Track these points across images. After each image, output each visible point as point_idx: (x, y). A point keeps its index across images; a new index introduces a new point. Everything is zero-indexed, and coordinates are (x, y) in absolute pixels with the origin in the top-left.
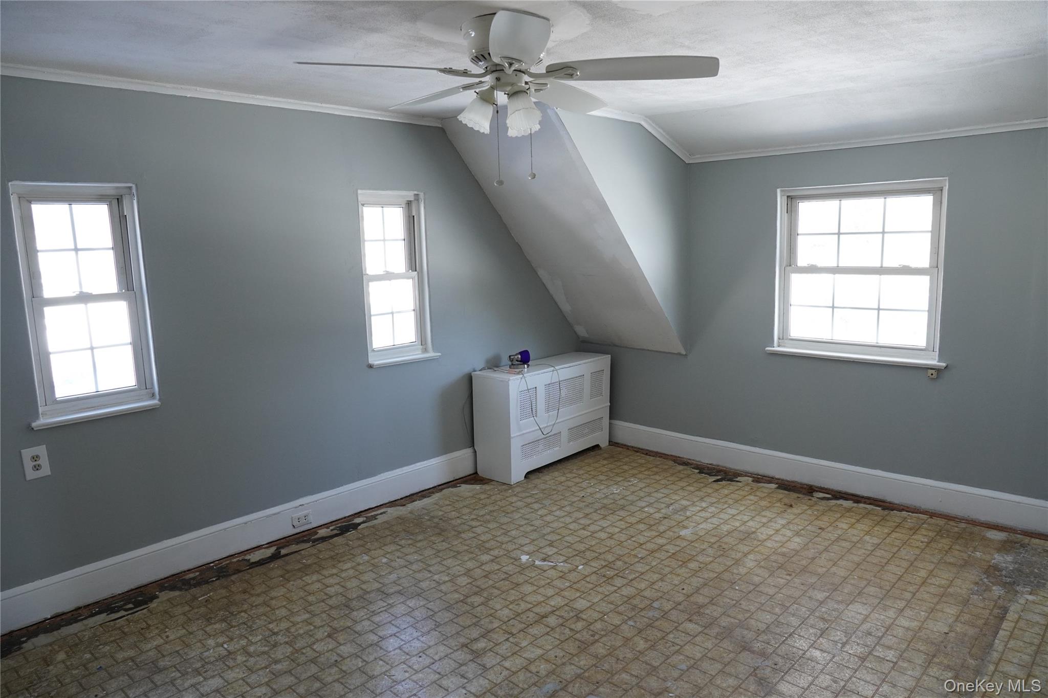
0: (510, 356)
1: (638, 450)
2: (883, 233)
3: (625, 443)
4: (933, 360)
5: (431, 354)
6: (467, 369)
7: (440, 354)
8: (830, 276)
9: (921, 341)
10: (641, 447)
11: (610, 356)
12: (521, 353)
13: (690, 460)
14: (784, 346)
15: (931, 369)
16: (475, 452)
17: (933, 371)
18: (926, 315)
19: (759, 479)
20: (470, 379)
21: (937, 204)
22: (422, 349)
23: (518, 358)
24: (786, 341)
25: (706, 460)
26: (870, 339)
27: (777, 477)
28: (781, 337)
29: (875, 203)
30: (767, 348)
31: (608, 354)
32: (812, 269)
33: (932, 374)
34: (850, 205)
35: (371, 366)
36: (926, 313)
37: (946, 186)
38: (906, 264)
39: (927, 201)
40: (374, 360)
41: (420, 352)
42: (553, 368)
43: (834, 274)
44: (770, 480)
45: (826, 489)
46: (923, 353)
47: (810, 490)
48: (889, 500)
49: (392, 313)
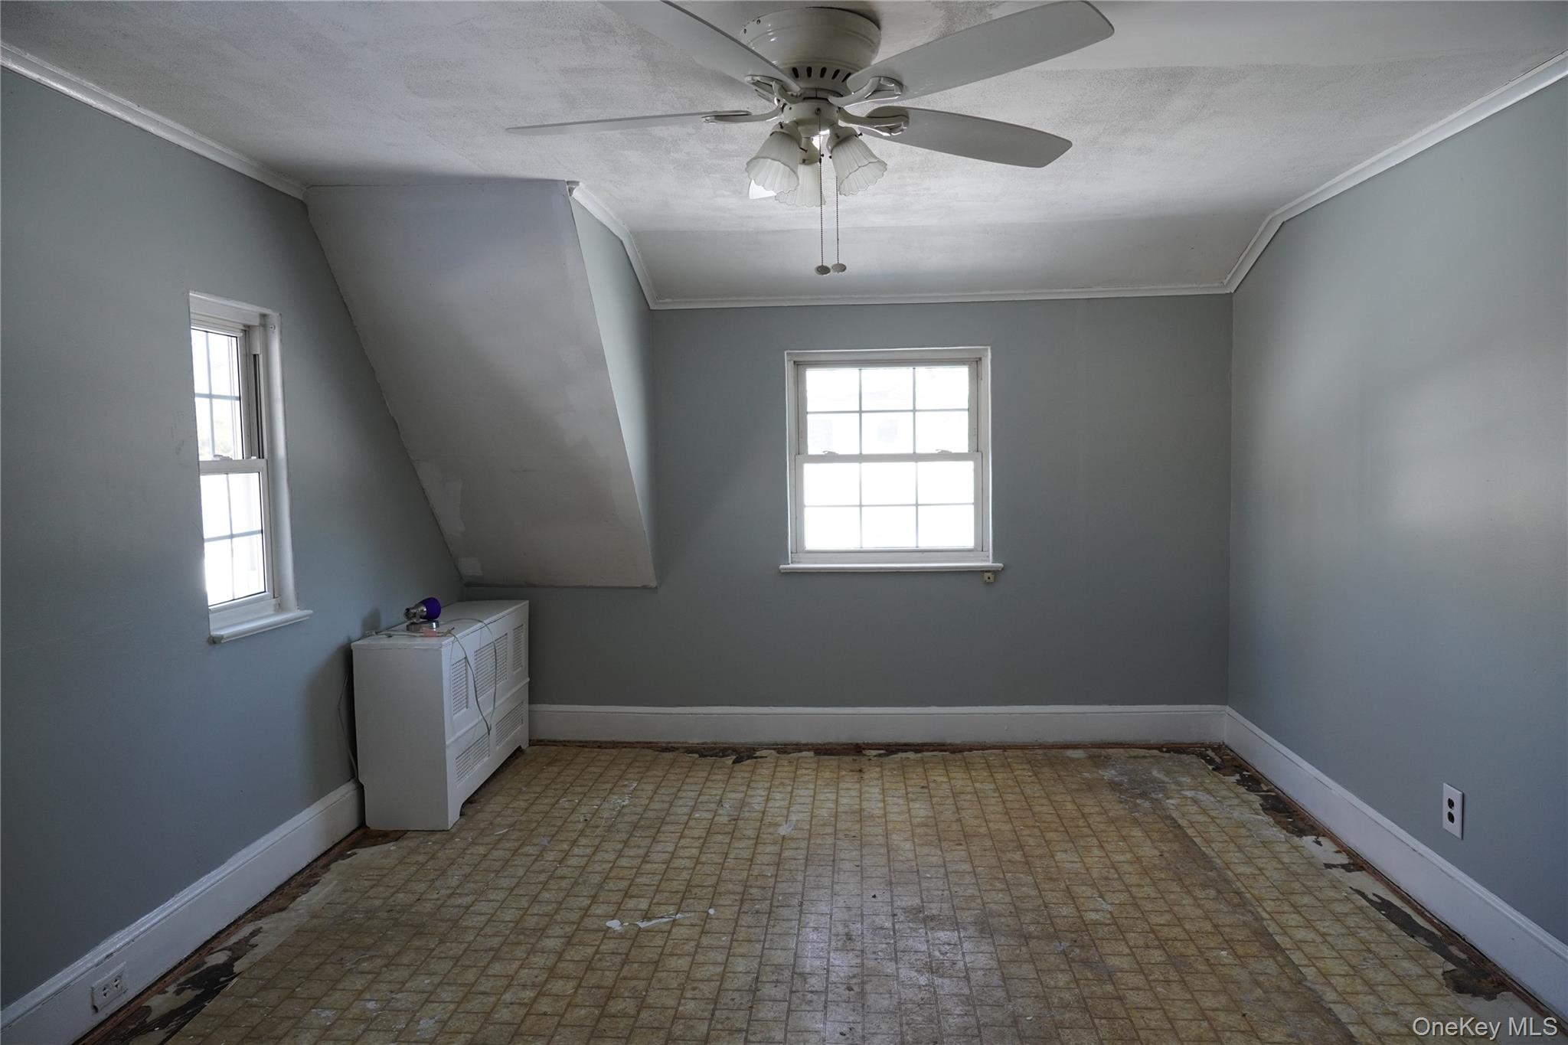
0: (408, 610)
1: (583, 745)
2: (914, 411)
3: (554, 738)
4: (988, 562)
5: (294, 613)
6: (340, 639)
7: (310, 612)
8: (856, 465)
9: (967, 540)
10: (583, 739)
11: (527, 602)
12: (424, 603)
13: (670, 743)
14: (799, 563)
15: (987, 571)
16: (360, 789)
17: (990, 574)
18: (972, 508)
19: (784, 749)
20: (347, 657)
21: (976, 378)
22: (275, 605)
23: (422, 611)
24: (801, 555)
25: (695, 740)
26: (909, 544)
27: (804, 742)
28: (794, 551)
29: (904, 373)
30: (781, 566)
31: (523, 599)
32: (830, 457)
33: (989, 578)
34: (872, 374)
35: (214, 641)
36: (972, 507)
37: (987, 356)
38: (946, 449)
39: (962, 373)
40: (221, 629)
41: (272, 612)
42: (480, 624)
43: (860, 463)
44: (799, 747)
45: (876, 744)
46: (971, 554)
47: (857, 749)
48: (949, 742)
49: (232, 536)
